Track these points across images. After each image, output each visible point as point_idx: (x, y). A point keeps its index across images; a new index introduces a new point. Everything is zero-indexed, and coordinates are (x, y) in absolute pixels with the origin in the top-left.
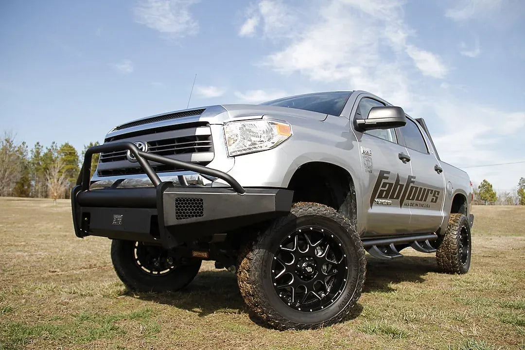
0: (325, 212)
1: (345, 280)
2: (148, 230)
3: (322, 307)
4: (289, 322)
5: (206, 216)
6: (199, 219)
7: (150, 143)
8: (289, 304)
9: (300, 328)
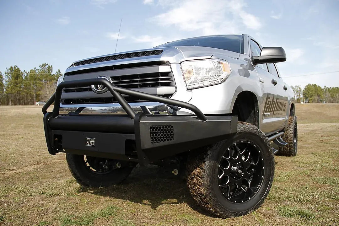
0: (251, 129)
1: (262, 177)
2: (123, 152)
3: (249, 198)
4: (230, 213)
5: (176, 140)
6: (170, 142)
7: (114, 78)
8: (229, 199)
9: (237, 215)
